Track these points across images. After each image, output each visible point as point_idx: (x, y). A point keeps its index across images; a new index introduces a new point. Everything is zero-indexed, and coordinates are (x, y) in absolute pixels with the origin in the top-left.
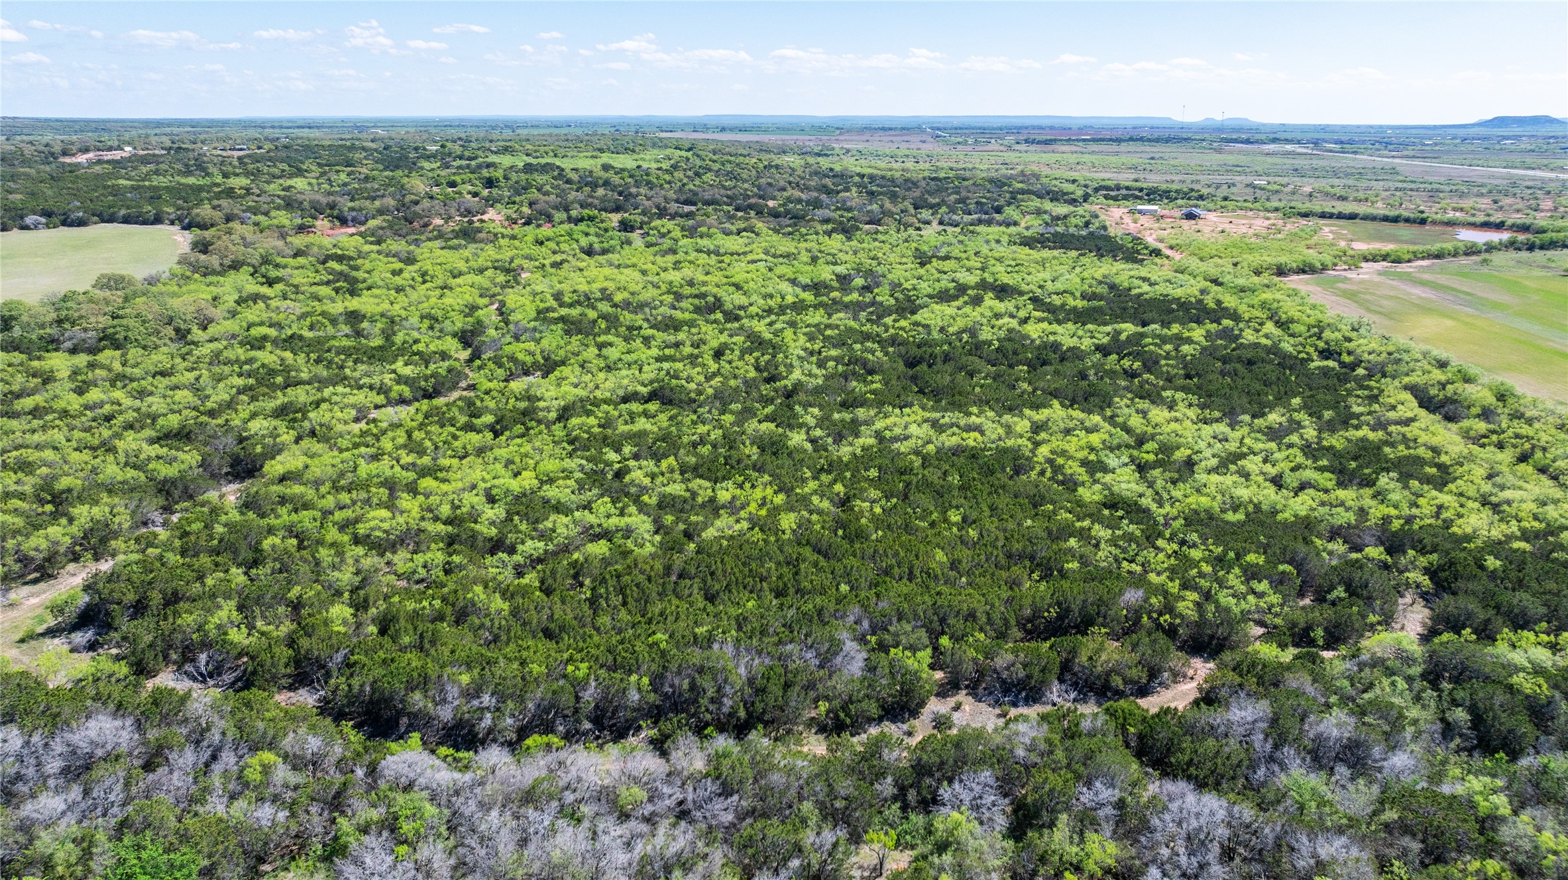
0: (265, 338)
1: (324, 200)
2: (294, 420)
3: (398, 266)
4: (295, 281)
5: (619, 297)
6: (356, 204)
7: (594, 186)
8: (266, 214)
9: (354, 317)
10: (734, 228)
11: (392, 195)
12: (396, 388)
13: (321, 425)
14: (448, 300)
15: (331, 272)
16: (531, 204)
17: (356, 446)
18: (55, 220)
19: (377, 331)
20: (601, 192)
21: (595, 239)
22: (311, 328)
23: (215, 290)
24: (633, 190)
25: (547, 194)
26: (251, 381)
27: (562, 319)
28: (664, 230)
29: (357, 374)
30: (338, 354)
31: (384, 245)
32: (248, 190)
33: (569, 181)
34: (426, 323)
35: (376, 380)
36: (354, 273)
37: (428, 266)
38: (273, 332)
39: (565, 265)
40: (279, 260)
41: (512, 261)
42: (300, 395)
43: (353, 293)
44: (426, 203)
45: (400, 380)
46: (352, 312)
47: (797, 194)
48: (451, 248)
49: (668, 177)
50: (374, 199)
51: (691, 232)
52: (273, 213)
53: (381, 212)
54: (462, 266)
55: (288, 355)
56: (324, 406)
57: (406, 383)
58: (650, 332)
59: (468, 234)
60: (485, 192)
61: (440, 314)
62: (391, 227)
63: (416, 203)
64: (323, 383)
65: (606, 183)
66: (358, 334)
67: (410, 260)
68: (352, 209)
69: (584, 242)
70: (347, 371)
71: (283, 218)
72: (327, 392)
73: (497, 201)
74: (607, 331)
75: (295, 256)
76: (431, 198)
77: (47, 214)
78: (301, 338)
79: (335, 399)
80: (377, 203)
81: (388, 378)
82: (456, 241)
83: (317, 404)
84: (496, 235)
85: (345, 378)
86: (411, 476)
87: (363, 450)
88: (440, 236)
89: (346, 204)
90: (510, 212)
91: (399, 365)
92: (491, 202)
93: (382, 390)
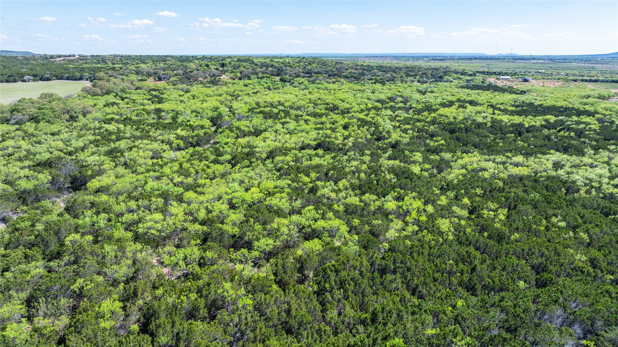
0: (112, 119)
1: (152, 71)
2: (116, 157)
3: (182, 93)
4: (134, 98)
5: (287, 104)
6: (166, 72)
7: (267, 66)
8: (127, 76)
9: (158, 111)
10: (331, 81)
11: (182, 69)
12: (176, 141)
13: (131, 160)
14: (205, 105)
15: (151, 95)
16: (241, 73)
17: (148, 171)
18: (38, 78)
19: (169, 116)
20: (270, 69)
21: (271, 84)
22: (137, 115)
23: (95, 101)
24: (284, 68)
25: (248, 69)
26: (99, 137)
27: (261, 112)
28: (301, 82)
29: (156, 135)
30: (147, 126)
31: (176, 86)
32: (121, 68)
33: (256, 65)
34: (194, 114)
35: (166, 137)
36: (161, 96)
37: (196, 93)
38: (117, 117)
39: (259, 94)
40: (128, 91)
41: (234, 92)
42: (122, 144)
43: (159, 103)
44: (196, 72)
45: (178, 137)
46: (158, 109)
47: (353, 71)
48: (206, 87)
49: (298, 65)
50: (173, 71)
51: (313, 82)
52: (130, 75)
53: (176, 75)
54: (212, 93)
55: (121, 126)
56: (134, 149)
57: (181, 139)
58: (308, 117)
59: (214, 83)
60: (221, 69)
61: (201, 111)
62: (180, 80)
63: (192, 72)
64: (136, 138)
65: (272, 66)
66: (160, 118)
67: (187, 91)
68: (164, 74)
69: (266, 85)
70: (151, 133)
71: (134, 77)
72: (137, 143)
73: (227, 71)
74: (285, 117)
75: (136, 89)
76: (198, 70)
77: (35, 76)
78: (130, 119)
79: (141, 145)
80: (175, 72)
81: (172, 137)
82: (208, 85)
83: (131, 149)
84: (226, 83)
85: (149, 136)
86: (181, 190)
87: (152, 173)
88: (202, 83)
89: (161, 73)
90: (232, 76)
91: (179, 131)
92: (224, 72)
93: (169, 143)
